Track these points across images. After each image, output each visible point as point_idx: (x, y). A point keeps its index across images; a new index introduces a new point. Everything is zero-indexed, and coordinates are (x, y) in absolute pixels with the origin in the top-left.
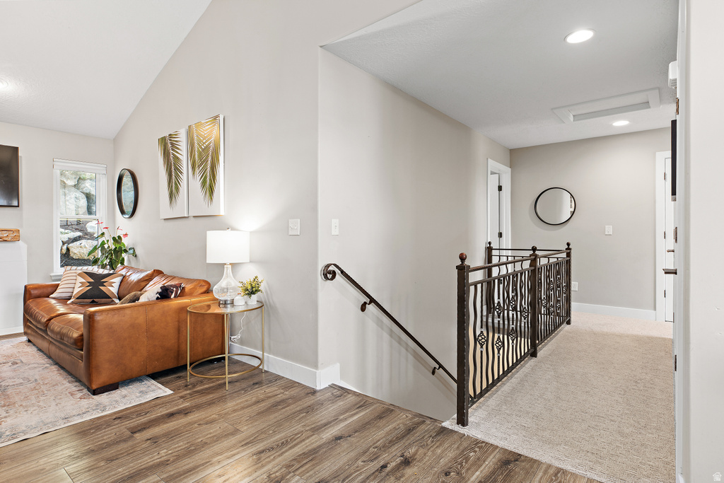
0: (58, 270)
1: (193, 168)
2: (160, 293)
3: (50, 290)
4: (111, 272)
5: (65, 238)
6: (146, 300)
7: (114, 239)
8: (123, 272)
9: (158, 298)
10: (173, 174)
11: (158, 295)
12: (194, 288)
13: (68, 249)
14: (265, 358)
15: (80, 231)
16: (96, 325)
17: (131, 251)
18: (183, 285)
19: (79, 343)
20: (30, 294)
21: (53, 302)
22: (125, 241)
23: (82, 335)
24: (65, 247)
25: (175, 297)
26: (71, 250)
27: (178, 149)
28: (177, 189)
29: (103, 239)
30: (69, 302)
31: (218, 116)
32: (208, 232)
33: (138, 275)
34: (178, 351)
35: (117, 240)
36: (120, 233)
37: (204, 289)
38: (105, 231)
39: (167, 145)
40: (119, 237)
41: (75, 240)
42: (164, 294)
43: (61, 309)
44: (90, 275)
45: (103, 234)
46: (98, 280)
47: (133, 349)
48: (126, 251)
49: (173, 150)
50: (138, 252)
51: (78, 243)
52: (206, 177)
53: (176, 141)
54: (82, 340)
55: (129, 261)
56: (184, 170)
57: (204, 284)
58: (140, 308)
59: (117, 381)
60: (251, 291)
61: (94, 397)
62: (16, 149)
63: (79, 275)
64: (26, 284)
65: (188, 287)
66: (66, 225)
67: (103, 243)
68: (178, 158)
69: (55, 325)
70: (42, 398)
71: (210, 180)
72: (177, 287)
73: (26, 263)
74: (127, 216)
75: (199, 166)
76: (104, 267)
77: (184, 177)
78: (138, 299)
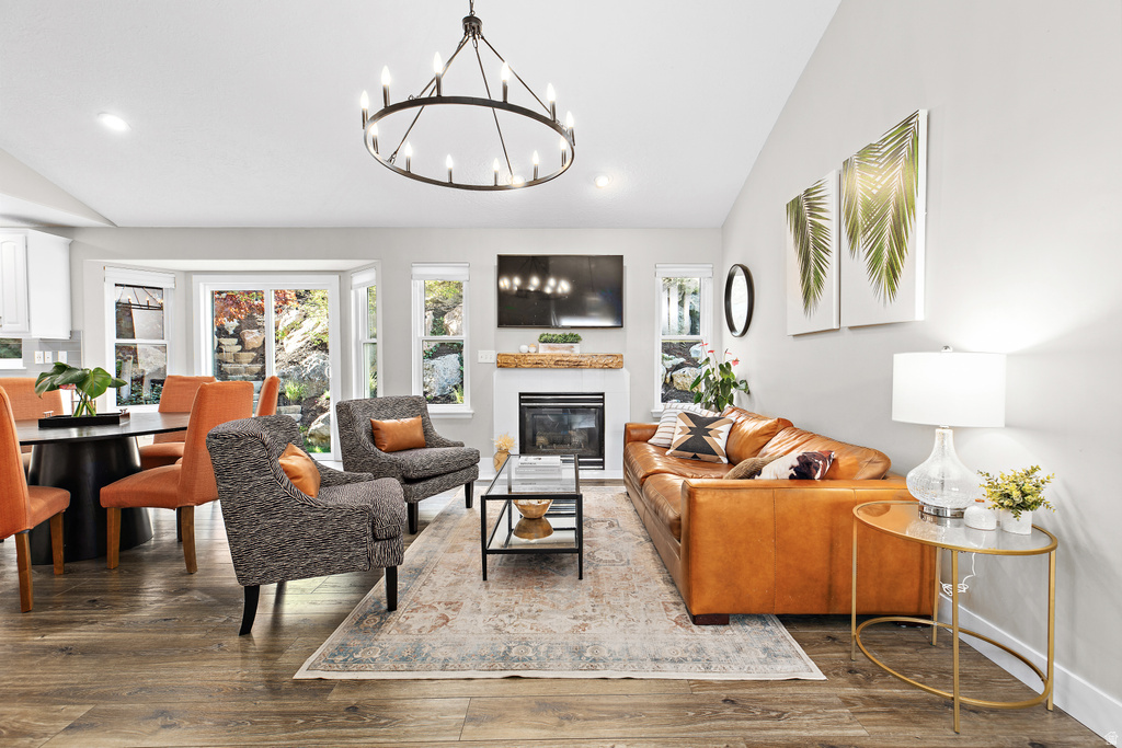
0: (659, 406)
1: (852, 237)
2: (796, 469)
3: (649, 432)
4: (717, 415)
5: (669, 364)
6: (773, 477)
7: (721, 366)
8: (733, 416)
9: (792, 477)
10: (812, 256)
11: (792, 471)
12: (857, 466)
13: (672, 378)
14: (1056, 676)
15: (683, 356)
16: (697, 509)
17: (743, 386)
18: (834, 455)
19: (675, 527)
20: (630, 435)
21: (652, 449)
22: (735, 370)
23: (679, 519)
24: (669, 376)
25: (822, 478)
26: (675, 378)
27: (821, 210)
28: (819, 282)
29: (708, 367)
30: (668, 452)
31: (915, 115)
32: (895, 355)
33: (754, 423)
34: (830, 586)
35: (725, 368)
36: (729, 358)
37: (878, 469)
38: (710, 355)
39: (802, 212)
40: (728, 364)
41: (677, 367)
42: (804, 471)
43: (659, 465)
44: (692, 417)
45: (708, 360)
46: (700, 426)
47: (751, 563)
48: (735, 385)
49: (811, 215)
50: (751, 388)
51: (681, 371)
52: (880, 249)
53: (819, 198)
54: (679, 527)
55: (739, 399)
56: (833, 246)
57: (876, 458)
58: (764, 493)
59: (727, 612)
60: (1019, 501)
61: (695, 627)
62: (620, 258)
63: (680, 416)
64: (628, 421)
65: (844, 461)
66: (668, 348)
67: (708, 373)
68: (821, 227)
69: (651, 487)
70: (632, 600)
71: (892, 252)
72: (825, 457)
73: (628, 394)
74: (738, 334)
75: (865, 232)
76: (708, 406)
77: (832, 259)
78: (759, 472)
